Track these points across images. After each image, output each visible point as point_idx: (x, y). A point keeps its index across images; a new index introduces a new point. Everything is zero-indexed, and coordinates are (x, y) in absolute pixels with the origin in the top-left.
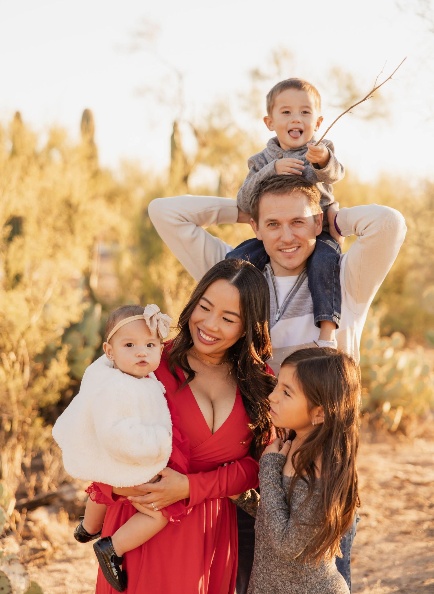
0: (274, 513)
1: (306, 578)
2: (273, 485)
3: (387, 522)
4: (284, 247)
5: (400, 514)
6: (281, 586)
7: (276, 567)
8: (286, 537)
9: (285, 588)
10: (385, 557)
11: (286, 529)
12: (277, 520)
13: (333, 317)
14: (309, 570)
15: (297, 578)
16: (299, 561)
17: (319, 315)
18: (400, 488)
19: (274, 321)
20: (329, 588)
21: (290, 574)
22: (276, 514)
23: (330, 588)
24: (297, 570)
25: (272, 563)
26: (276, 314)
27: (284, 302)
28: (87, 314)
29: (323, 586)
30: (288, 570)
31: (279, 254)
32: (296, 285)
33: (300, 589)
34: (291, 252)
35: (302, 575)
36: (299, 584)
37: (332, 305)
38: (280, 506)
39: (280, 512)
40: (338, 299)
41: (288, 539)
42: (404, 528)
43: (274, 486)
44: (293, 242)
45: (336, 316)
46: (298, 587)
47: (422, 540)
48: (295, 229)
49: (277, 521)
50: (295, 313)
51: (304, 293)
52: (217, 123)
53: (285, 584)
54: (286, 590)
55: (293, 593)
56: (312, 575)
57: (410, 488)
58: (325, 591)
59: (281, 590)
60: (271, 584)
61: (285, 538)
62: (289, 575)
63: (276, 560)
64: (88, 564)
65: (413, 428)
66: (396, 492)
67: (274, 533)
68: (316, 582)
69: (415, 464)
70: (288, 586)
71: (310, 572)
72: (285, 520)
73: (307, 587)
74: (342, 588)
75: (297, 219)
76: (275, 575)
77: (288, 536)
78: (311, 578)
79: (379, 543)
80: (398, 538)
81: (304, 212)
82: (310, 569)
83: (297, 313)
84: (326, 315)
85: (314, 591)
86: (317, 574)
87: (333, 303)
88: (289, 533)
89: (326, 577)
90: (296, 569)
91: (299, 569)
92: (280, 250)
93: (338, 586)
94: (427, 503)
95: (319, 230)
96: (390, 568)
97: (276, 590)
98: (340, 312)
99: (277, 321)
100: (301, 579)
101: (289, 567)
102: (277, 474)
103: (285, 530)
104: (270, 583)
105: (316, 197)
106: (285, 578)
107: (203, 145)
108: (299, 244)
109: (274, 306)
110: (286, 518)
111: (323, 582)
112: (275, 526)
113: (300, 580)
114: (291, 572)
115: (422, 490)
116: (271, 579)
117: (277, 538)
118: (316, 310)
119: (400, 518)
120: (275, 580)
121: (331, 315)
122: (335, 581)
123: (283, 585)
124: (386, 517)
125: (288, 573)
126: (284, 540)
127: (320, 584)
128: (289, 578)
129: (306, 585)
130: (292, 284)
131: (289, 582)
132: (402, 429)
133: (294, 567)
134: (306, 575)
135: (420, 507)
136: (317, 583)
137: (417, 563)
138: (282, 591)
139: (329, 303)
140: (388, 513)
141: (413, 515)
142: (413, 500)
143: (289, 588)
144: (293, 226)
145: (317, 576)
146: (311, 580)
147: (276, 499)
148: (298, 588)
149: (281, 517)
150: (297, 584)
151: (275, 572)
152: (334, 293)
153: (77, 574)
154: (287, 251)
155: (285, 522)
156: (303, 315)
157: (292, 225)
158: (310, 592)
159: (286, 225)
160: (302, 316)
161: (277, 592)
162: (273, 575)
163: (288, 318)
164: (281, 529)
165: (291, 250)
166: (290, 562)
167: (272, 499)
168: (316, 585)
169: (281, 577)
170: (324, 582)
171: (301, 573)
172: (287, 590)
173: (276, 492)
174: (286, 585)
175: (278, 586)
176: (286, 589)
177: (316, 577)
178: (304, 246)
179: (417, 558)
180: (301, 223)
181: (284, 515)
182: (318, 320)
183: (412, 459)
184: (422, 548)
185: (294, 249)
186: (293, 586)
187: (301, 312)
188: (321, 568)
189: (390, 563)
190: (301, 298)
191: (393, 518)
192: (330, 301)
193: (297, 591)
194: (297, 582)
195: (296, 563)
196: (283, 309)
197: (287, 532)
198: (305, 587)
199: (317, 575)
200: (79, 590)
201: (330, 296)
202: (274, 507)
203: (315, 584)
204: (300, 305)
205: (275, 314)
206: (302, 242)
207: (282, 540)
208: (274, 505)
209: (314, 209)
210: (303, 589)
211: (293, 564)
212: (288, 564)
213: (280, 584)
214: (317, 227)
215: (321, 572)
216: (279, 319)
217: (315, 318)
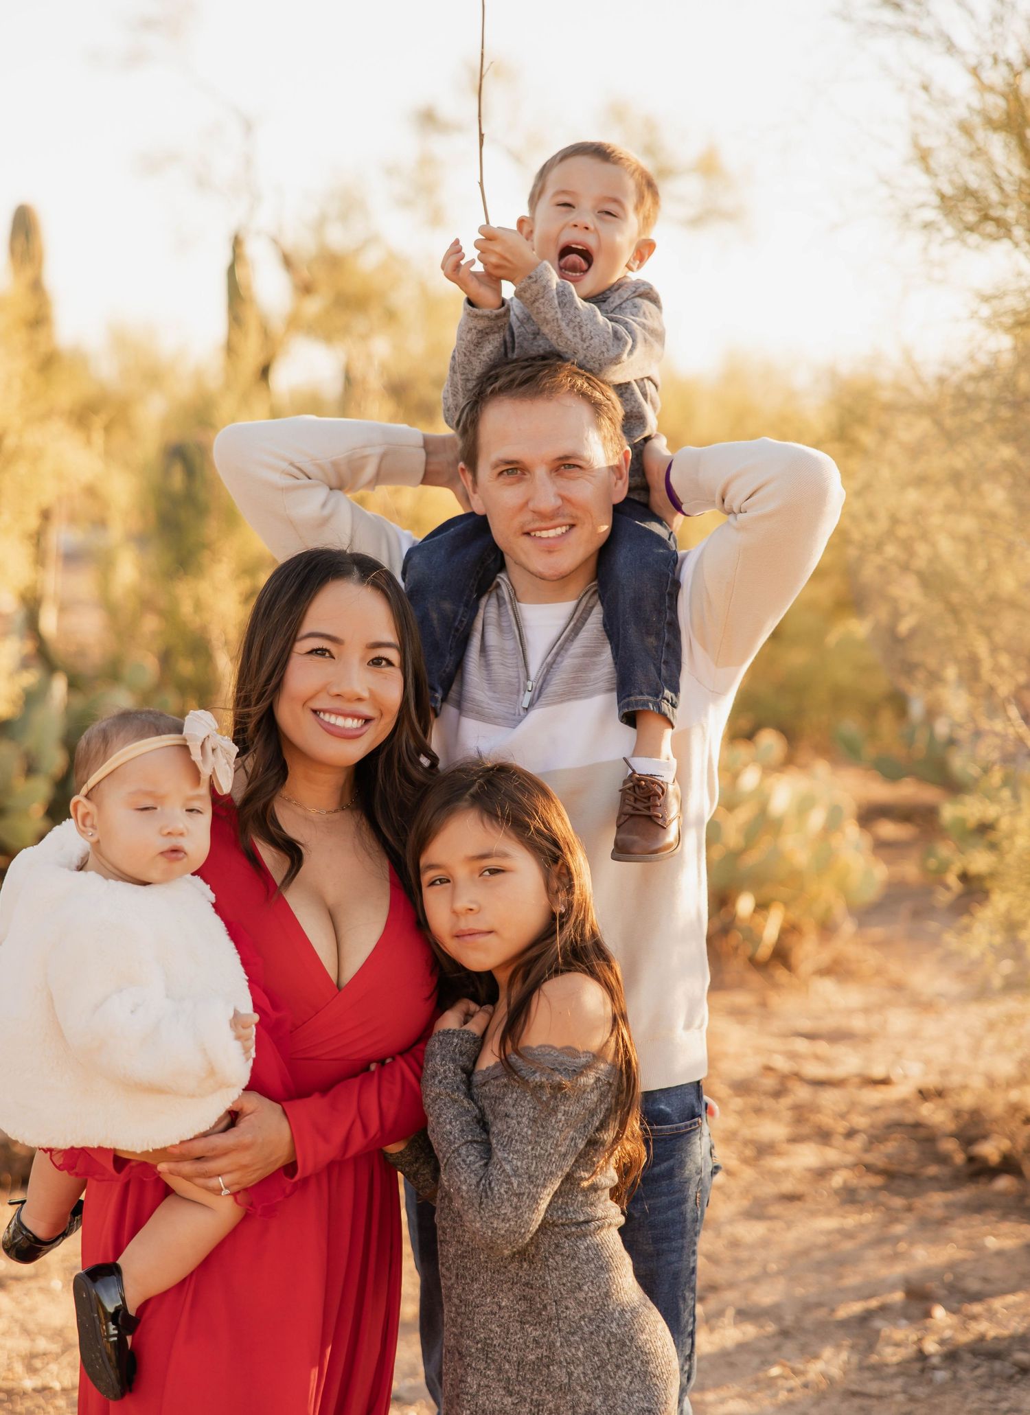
0: (456, 1155)
1: (554, 1309)
2: (449, 1095)
3: (748, 1174)
4: (537, 525)
5: (779, 1154)
6: (500, 1336)
7: (484, 1294)
8: (487, 1197)
9: (508, 1340)
10: (744, 1254)
11: (486, 1181)
12: (464, 1166)
13: (662, 703)
14: (562, 1288)
15: (534, 1311)
16: (535, 1269)
17: (629, 696)
18: (778, 1094)
19: (519, 711)
20: (614, 1330)
21: (520, 1303)
22: (459, 1155)
23: (616, 1329)
24: (533, 1292)
25: (475, 1287)
26: (525, 692)
27: (543, 664)
28: (32, 699)
29: (598, 1327)
30: (514, 1294)
31: (525, 542)
32: (572, 623)
33: (545, 1336)
34: (554, 538)
35: (545, 1302)
36: (540, 1325)
37: (659, 674)
38: (467, 1136)
39: (469, 1149)
40: (674, 661)
41: (492, 1201)
42: (787, 1186)
43: (451, 1098)
44: (558, 514)
45: (668, 701)
46: (538, 1333)
47: (828, 1213)
48: (561, 482)
49: (463, 1169)
50: (570, 692)
51: (593, 645)
52: (337, 238)
53: (508, 1330)
54: (513, 1344)
55: (529, 1347)
56: (568, 1300)
57: (802, 1093)
58: (604, 1337)
59: (499, 1345)
60: (475, 1338)
61: (485, 1200)
62: (517, 1306)
63: (483, 1277)
64: (45, 1291)
65: (808, 952)
66: (768, 1103)
67: (462, 1197)
68: (579, 1315)
69: (811, 1036)
70: (517, 1334)
71: (564, 1292)
72: (482, 1163)
73: (560, 1330)
74: (647, 1331)
75: (567, 457)
76: (484, 1314)
77: (492, 1193)
78: (567, 1308)
79: (731, 1221)
80: (774, 1209)
81: (585, 442)
82: (564, 1285)
83: (573, 691)
84: (646, 697)
85: (577, 1338)
86: (581, 1296)
87: (660, 669)
88: (493, 1185)
89: (606, 1303)
90: (532, 1288)
91: (539, 1288)
92: (528, 534)
93: (636, 1325)
94: (841, 1127)
95: (620, 492)
96: (755, 1280)
97: (488, 1347)
98: (676, 690)
99: (526, 709)
100: (544, 1313)
101: (515, 1286)
102: (454, 1072)
103: (483, 1181)
104: (472, 1335)
105: (612, 409)
106: (507, 1315)
107: (306, 289)
108: (572, 517)
109: (519, 675)
110: (482, 1158)
111: (598, 1316)
112: (460, 1181)
113: (541, 1315)
114: (520, 1299)
115: (830, 1099)
116: (475, 1325)
117: (470, 1206)
118: (624, 685)
119: (778, 1163)
120: (484, 1324)
121: (658, 697)
122: (629, 1314)
123: (504, 1332)
124: (745, 1161)
125: (515, 1302)
126: (483, 1206)
127: (591, 1320)
128: (517, 1313)
129: (558, 1326)
130: (562, 622)
131: (517, 1324)
132: (781, 955)
133: (526, 1284)
134: (555, 1301)
135: (824, 1136)
136: (583, 1318)
137: (819, 1267)
138: (502, 1347)
139: (652, 668)
140: (749, 1152)
141: (808, 1156)
142: (807, 1120)
143: (519, 1339)
144: (557, 475)
145: (582, 1302)
146: (568, 1312)
147: (458, 1122)
148: (540, 1335)
149: (471, 1158)
150: (535, 1325)
151: (482, 1305)
152: (665, 645)
153: (19, 1315)
154: (544, 534)
155: (481, 1165)
156: (590, 695)
157: (556, 473)
158: (566, 1342)
159: (541, 472)
160: (586, 697)
161: (491, 1352)
162: (478, 1313)
163: (554, 703)
164: (474, 1182)
165: (552, 533)
166: (517, 1274)
167: (448, 1127)
168: (583, 1323)
169: (497, 1316)
170: (602, 1316)
171: (543, 1298)
172: (516, 1343)
173: (458, 1109)
174: (511, 1331)
175: (492, 1339)
176: (511, 1341)
177: (579, 1303)
178: (584, 524)
179: (818, 1255)
180: (578, 469)
181: (479, 1153)
182: (628, 708)
183: (806, 1025)
184: (829, 1233)
185: (559, 531)
186: (527, 1332)
187: (587, 688)
188: (589, 1284)
189: (754, 1270)
190: (584, 655)
191: (762, 1162)
192: (654, 664)
193: (537, 1343)
194: (535, 1321)
195: (529, 1275)
196: (541, 681)
197: (487, 1186)
198: (554, 1329)
199: (581, 1299)
200: (24, 1353)
201: (654, 653)
202: (454, 1142)
203: (580, 1321)
204: (581, 670)
205: (522, 692)
206: (579, 514)
207: (480, 1206)
208: (455, 1136)
209: (609, 437)
210: (550, 1336)
211: (525, 1278)
212: (513, 1279)
213: (497, 1333)
214: (616, 484)
215: (590, 1293)
216: (531, 704)
217: (621, 704)
